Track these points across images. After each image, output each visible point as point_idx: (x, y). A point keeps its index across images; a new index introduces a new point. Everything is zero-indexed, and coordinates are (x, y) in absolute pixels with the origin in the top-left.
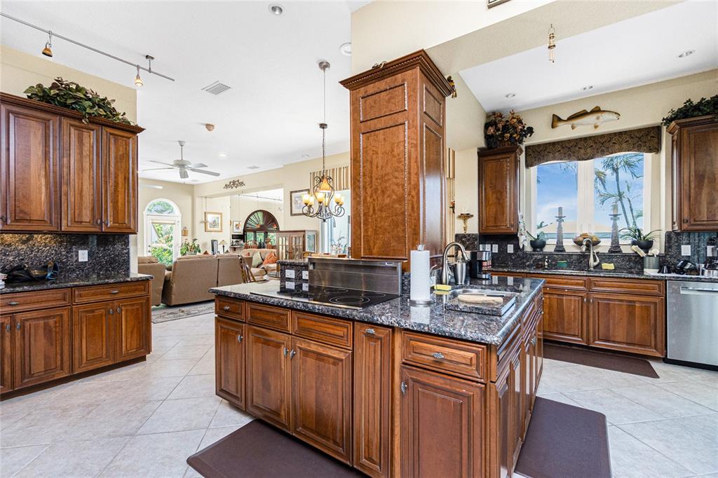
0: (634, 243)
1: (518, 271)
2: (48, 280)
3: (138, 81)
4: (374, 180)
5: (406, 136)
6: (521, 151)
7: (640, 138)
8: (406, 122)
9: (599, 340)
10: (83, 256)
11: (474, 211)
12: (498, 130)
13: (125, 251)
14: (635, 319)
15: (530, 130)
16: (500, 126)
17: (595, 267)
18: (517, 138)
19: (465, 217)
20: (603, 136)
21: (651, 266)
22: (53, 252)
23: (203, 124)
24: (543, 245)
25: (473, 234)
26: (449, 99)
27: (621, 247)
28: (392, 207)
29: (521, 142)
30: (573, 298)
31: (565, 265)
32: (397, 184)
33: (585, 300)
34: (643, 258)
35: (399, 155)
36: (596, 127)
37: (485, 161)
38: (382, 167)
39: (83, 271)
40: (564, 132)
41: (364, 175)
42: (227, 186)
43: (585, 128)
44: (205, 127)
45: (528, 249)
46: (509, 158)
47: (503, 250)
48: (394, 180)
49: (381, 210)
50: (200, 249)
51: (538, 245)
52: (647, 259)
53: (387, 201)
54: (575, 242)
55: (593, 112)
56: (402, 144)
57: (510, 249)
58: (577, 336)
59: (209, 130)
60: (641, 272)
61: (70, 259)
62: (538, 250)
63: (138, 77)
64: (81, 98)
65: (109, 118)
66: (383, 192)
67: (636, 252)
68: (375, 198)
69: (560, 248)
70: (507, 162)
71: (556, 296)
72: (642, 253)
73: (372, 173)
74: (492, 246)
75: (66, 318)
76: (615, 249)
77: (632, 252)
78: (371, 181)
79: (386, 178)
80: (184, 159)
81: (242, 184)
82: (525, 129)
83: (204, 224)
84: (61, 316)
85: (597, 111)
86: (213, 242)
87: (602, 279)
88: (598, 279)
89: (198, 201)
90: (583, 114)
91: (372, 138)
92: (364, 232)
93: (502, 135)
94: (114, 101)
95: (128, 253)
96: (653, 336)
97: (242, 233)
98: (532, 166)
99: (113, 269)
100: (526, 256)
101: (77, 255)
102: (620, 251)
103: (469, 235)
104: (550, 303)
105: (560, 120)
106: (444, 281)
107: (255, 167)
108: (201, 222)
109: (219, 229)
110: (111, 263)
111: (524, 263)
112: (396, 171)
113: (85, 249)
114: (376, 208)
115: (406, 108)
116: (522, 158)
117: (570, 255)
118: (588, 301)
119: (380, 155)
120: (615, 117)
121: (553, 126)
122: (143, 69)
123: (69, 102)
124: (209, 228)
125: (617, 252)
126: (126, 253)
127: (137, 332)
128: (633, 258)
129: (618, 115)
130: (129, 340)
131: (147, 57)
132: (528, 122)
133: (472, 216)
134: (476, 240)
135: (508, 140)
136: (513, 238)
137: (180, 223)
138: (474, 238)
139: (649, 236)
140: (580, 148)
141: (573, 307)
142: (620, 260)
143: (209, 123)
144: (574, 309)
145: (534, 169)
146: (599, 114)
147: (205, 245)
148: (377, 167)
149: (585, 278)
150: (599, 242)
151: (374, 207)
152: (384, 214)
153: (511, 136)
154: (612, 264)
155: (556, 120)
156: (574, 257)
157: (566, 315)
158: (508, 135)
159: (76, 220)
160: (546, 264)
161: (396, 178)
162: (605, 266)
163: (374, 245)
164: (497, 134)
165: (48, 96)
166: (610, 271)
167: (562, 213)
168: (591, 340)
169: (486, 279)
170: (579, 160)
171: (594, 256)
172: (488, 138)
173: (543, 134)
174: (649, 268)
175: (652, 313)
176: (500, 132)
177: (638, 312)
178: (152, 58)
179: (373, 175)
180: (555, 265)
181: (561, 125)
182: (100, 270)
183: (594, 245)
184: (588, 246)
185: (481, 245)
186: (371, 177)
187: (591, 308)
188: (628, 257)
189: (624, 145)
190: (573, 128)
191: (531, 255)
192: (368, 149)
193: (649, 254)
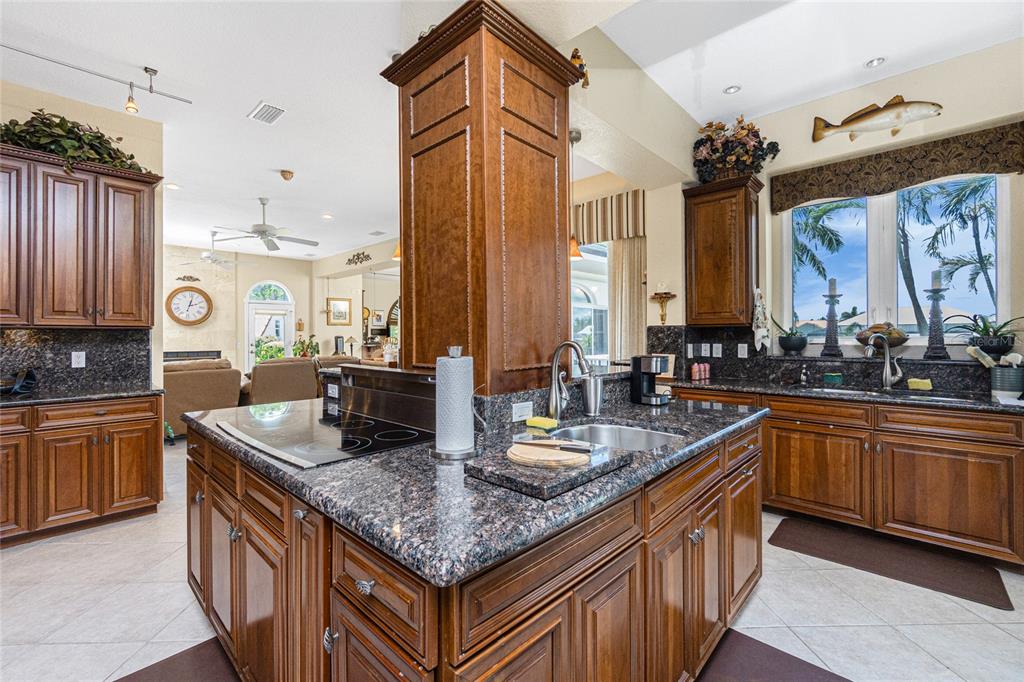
0: (973, 342)
1: (745, 390)
2: (19, 393)
3: (130, 105)
4: (428, 233)
5: (468, 153)
6: (760, 186)
7: (984, 148)
8: (468, 128)
9: (895, 521)
10: (78, 359)
11: (678, 287)
12: (715, 151)
13: (142, 353)
14: (965, 485)
15: (774, 148)
16: (718, 144)
17: (894, 385)
18: (748, 163)
19: (663, 298)
20: (911, 149)
21: (1007, 385)
22: (34, 354)
23: (277, 171)
24: (802, 344)
25: (675, 327)
26: (575, 89)
27: (948, 349)
28: (451, 279)
29: (758, 169)
30: (844, 441)
31: (839, 381)
32: (457, 239)
33: (866, 446)
34: (989, 369)
35: (459, 187)
36: (895, 133)
37: (695, 204)
38: (438, 210)
39: (78, 381)
40: (838, 147)
41: (417, 226)
42: (350, 261)
43: (875, 137)
44: (279, 174)
45: (775, 351)
46: (735, 196)
47: (728, 352)
48: (454, 231)
49: (438, 286)
50: (320, 349)
51: (792, 344)
52: (998, 372)
53: (445, 269)
54: (858, 340)
55: (889, 106)
56: (463, 166)
57: (743, 351)
58: (854, 511)
59: (285, 178)
60: (986, 396)
61: (58, 363)
62: (793, 353)
63: (130, 99)
64: (62, 136)
65: (106, 162)
66: (439, 253)
67: (977, 360)
68: (429, 263)
69: (832, 350)
70: (731, 205)
71: (812, 436)
72: (988, 361)
73: (425, 222)
74: (711, 347)
75: (23, 450)
76: (937, 350)
77: (969, 358)
78: (425, 236)
79: (443, 229)
80: (266, 223)
81: (367, 257)
82: (765, 146)
83: (325, 315)
84: (17, 447)
85: (897, 103)
86: (337, 338)
87: (901, 409)
88: (891, 408)
89: (317, 283)
90: (873, 111)
91: (426, 161)
92: (417, 324)
93: (723, 160)
94: (120, 139)
95: (148, 356)
96: (1005, 521)
97: (385, 327)
98: (782, 209)
99: (125, 378)
100: (769, 363)
101: (69, 359)
102: (947, 357)
103: (669, 328)
104: (802, 449)
105: (828, 126)
106: (552, 410)
107: (378, 233)
108: (322, 312)
109: (347, 321)
110: (121, 371)
111: (766, 376)
112: (456, 216)
113: (82, 350)
114: (432, 283)
115: (468, 103)
116: (764, 197)
117: (849, 363)
118: (873, 448)
119: (436, 190)
120: (932, 110)
121: (815, 139)
122: (139, 87)
123: (43, 141)
124: (332, 321)
125: (940, 358)
126: (145, 356)
127: (137, 471)
128: (971, 370)
129: (936, 108)
130: (124, 483)
131: (146, 69)
132: (768, 136)
133: (674, 296)
134: (680, 336)
135: (733, 168)
136: (745, 333)
137: (293, 314)
138: (676, 333)
139: (1004, 330)
140: (867, 173)
141: (843, 457)
142: (945, 373)
143: (285, 169)
144: (847, 461)
145: (786, 215)
146: (900, 110)
147: (327, 343)
148: (432, 212)
149: (868, 407)
150: (906, 340)
151: (429, 279)
152: (441, 292)
153: (738, 159)
154: (928, 381)
155: (821, 127)
156: (856, 367)
157: (831, 471)
158: (734, 158)
159: (56, 309)
160: (803, 377)
161: (456, 228)
162: (915, 383)
163: (429, 345)
164: (714, 157)
165: (14, 133)
166: (923, 393)
167: (835, 289)
168: (880, 519)
169: (657, 406)
170: (867, 194)
171: (892, 365)
172: (699, 164)
173: (797, 153)
174: (1002, 390)
175: (1004, 478)
176: (718, 154)
177: (972, 474)
178: (155, 72)
179: (428, 225)
180: (820, 380)
181: (829, 133)
182: (105, 379)
183: (892, 345)
184: (879, 346)
185: (690, 347)
186: (425, 230)
187: (878, 463)
188: (962, 367)
189: (953, 163)
190: (852, 137)
191: (779, 361)
192: (421, 181)
193: (1001, 363)
